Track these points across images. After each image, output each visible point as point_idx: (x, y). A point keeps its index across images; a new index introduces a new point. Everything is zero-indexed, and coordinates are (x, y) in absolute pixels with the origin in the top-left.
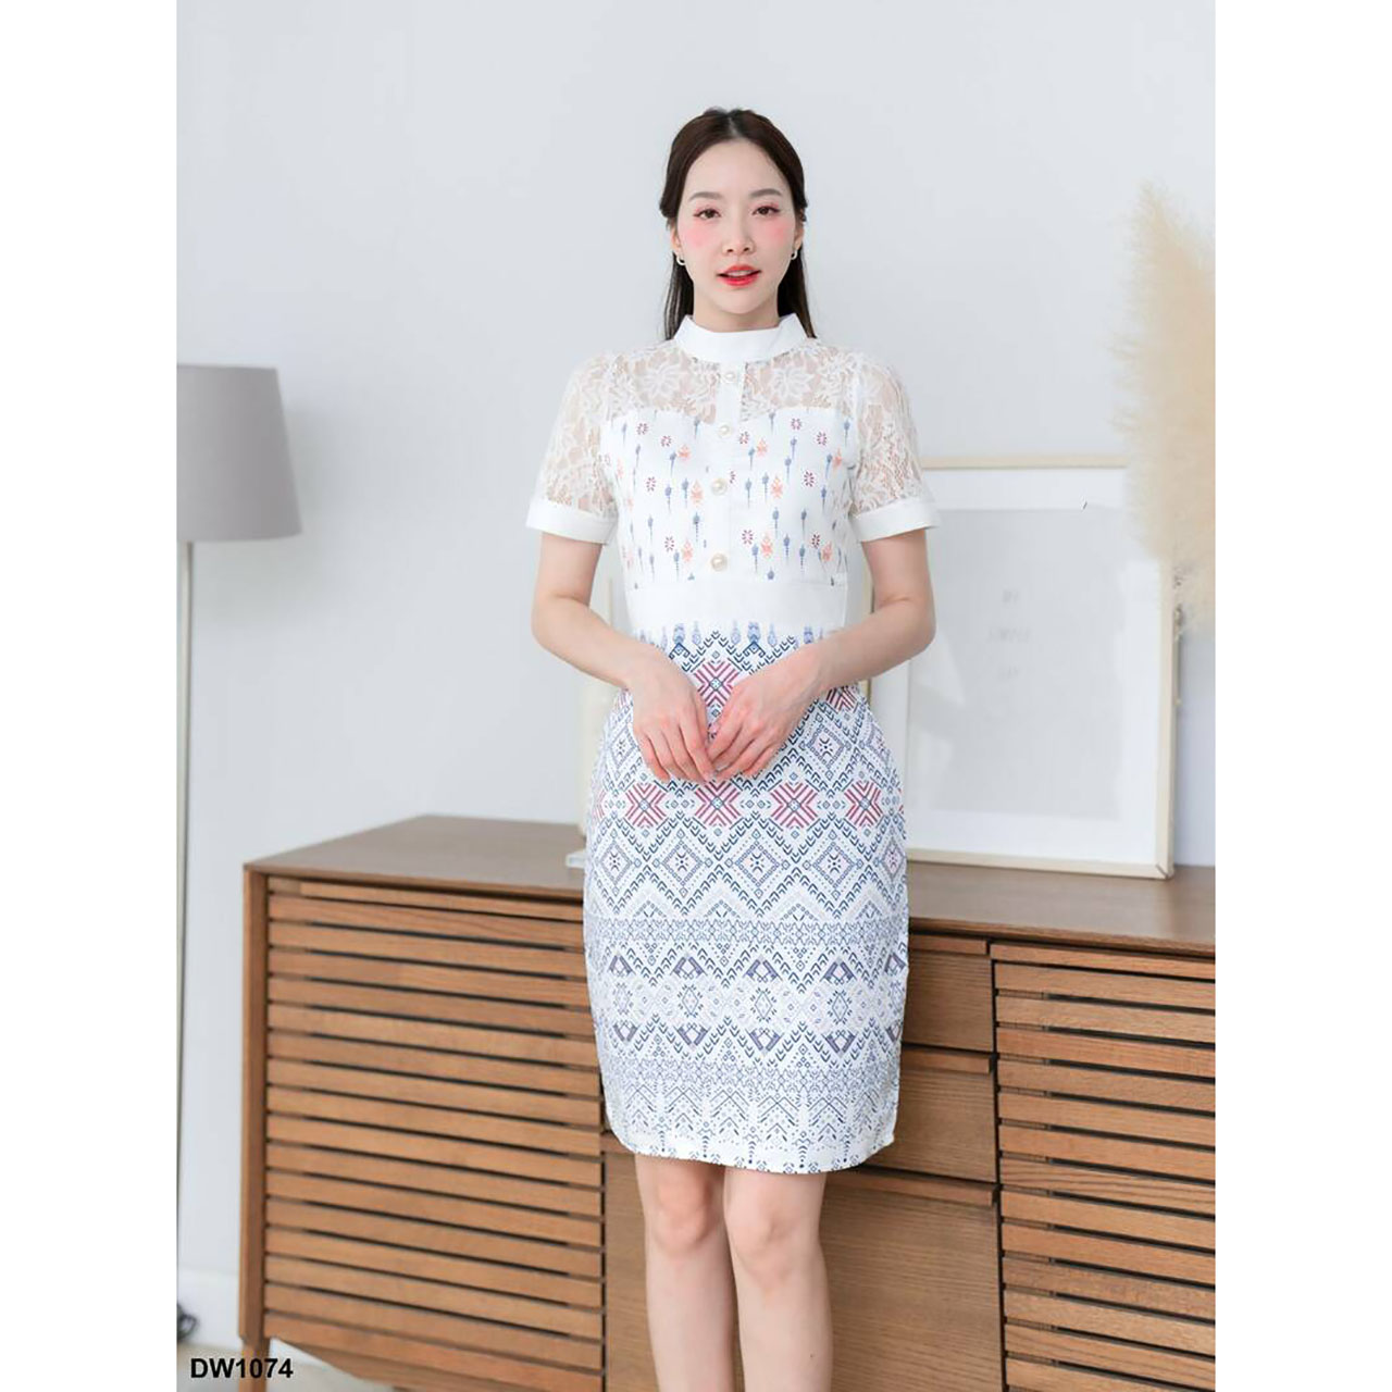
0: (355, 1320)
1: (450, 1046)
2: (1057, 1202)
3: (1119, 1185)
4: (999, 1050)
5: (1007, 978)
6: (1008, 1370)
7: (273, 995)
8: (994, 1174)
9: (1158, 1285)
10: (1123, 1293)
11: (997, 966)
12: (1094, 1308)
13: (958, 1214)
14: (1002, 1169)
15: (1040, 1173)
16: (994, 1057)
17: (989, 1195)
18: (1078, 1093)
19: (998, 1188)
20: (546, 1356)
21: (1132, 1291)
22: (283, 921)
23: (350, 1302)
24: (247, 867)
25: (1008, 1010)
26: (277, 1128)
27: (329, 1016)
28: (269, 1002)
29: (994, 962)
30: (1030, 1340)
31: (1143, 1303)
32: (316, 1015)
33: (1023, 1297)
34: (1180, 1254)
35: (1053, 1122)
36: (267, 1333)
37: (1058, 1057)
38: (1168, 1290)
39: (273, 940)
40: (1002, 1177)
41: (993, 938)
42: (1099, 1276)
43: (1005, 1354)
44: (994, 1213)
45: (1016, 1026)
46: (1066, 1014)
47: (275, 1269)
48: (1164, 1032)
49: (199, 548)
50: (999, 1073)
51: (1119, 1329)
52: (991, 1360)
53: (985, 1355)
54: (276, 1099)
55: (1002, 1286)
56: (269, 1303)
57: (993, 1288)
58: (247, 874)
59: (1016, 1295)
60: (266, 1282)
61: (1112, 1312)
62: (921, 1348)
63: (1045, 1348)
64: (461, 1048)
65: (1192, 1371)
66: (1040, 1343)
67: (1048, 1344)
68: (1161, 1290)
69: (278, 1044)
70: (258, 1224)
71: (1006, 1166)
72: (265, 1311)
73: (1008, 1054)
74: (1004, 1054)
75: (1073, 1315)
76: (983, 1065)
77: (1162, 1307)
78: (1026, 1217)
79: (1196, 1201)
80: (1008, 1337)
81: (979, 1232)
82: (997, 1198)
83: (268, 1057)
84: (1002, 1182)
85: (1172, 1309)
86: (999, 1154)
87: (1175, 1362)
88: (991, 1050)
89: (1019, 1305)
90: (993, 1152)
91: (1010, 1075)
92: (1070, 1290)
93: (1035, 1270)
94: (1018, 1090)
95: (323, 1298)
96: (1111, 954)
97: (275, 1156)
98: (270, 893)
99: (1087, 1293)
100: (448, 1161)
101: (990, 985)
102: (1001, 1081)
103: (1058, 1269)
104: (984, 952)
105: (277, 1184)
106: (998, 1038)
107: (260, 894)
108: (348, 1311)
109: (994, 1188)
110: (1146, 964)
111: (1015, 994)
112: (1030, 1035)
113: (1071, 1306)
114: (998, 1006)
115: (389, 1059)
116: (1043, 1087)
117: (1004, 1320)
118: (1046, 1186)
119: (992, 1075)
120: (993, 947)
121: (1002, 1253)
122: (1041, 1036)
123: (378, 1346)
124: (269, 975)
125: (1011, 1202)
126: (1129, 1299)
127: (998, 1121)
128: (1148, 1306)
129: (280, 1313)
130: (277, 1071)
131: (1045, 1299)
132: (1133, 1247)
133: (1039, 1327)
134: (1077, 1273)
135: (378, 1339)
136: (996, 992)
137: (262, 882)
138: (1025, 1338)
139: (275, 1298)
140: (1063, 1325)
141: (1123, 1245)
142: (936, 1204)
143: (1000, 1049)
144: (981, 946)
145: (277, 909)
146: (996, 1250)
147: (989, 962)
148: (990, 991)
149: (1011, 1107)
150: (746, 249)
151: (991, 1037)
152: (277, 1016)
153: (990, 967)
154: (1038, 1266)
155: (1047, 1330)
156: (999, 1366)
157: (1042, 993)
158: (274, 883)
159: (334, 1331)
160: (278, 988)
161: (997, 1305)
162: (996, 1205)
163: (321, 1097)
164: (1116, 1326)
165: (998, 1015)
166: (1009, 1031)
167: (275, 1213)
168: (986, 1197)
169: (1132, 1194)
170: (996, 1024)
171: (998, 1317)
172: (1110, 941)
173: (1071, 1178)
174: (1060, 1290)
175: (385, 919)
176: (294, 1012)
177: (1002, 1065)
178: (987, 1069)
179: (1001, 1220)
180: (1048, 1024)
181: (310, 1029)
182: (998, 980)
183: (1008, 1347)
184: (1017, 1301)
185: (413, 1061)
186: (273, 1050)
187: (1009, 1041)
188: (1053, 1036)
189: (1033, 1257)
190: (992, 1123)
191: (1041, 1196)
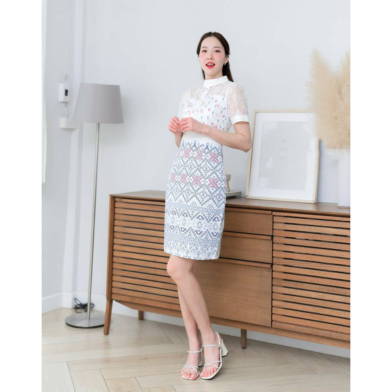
0: (131, 295)
1: (155, 235)
2: (284, 267)
3: (298, 263)
5: (276, 219)
6: (273, 303)
8: (272, 261)
9: (304, 284)
11: (274, 217)
12: (291, 289)
13: (264, 270)
14: (273, 260)
15: (281, 261)
18: (290, 244)
19: (272, 264)
20: (173, 302)
21: (299, 285)
22: (118, 208)
23: (131, 291)
25: (276, 226)
26: (115, 253)
27: (128, 229)
28: (114, 226)
33: (277, 287)
34: (310, 277)
35: (285, 250)
36: (112, 298)
37: (286, 236)
38: (307, 285)
39: (115, 212)
40: (273, 262)
41: (273, 210)
42: (292, 283)
43: (272, 299)
44: (271, 270)
45: (277, 230)
46: (288, 227)
47: (114, 284)
49: (101, 124)
50: (274, 240)
51: (296, 294)
52: (269, 301)
54: (115, 247)
55: (272, 285)
56: (113, 292)
57: (270, 286)
58: (111, 197)
60: (112, 287)
61: (295, 290)
62: (255, 299)
63: (281, 298)
64: (157, 235)
65: (311, 301)
66: (280, 297)
69: (116, 235)
70: (111, 275)
71: (274, 260)
72: (112, 293)
73: (276, 236)
75: (287, 291)
77: (306, 288)
78: (278, 270)
80: (273, 296)
81: (268, 274)
82: (272, 267)
83: (114, 238)
86: (273, 257)
87: (307, 300)
90: (271, 257)
91: (276, 240)
93: (280, 282)
94: (277, 243)
95: (125, 291)
97: (115, 260)
98: (115, 201)
99: (290, 286)
101: (272, 221)
102: (274, 242)
103: (284, 281)
104: (271, 213)
105: (115, 266)
107: (113, 201)
108: (130, 293)
111: (278, 223)
112: (280, 231)
113: (287, 289)
114: (274, 225)
115: (140, 238)
116: (282, 243)
117: (272, 292)
118: (283, 264)
119: (272, 240)
120: (273, 212)
121: (273, 278)
122: (283, 232)
123: (137, 301)
124: (114, 220)
125: (275, 267)
126: (299, 287)
127: (273, 250)
128: (302, 288)
129: (115, 294)
130: (116, 241)
131: (281, 288)
132: (300, 276)
133: (280, 293)
134: (288, 282)
135: (136, 299)
136: (273, 222)
137: (114, 199)
138: (277, 296)
139: (114, 290)
140: (285, 293)
141: (298, 276)
142: (259, 268)
143: (274, 235)
145: (117, 205)
146: (271, 278)
147: (272, 216)
148: (272, 222)
149: (276, 247)
150: (212, 59)
151: (272, 232)
152: (116, 229)
155: (282, 294)
156: (271, 302)
157: (283, 223)
158: (116, 199)
159: (128, 298)
160: (116, 223)
161: (271, 289)
163: (126, 247)
165: (274, 227)
167: (115, 272)
168: (270, 266)
170: (273, 229)
171: (271, 292)
173: (288, 262)
174: (285, 286)
175: (141, 207)
176: (120, 228)
177: (274, 238)
178: (271, 239)
179: (273, 271)
180: (284, 229)
181: (123, 232)
182: (274, 220)
183: (273, 298)
184: (275, 288)
185: (146, 239)
186: (115, 236)
187: (276, 233)
188: (285, 232)
189: (279, 279)
190: (271, 250)
191: (281, 266)
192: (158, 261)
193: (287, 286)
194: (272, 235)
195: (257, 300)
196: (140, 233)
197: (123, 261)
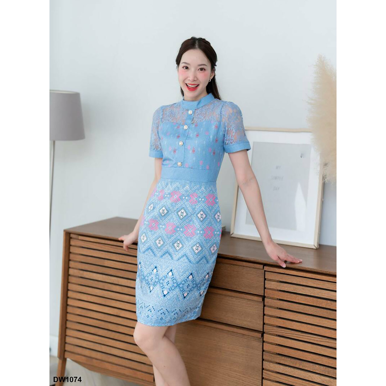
0: (88, 355)
1: (117, 283)
2: (279, 338)
3: (296, 334)
4: (265, 295)
5: (268, 276)
6: (263, 383)
7: (70, 266)
8: (262, 329)
9: (305, 363)
10: (296, 364)
11: (266, 272)
12: (287, 368)
13: (252, 339)
14: (264, 328)
15: (275, 330)
16: (264, 297)
17: (260, 335)
18: (286, 309)
19: (263, 333)
21: (298, 364)
22: (74, 246)
23: (88, 350)
24: (65, 231)
25: (268, 285)
26: (70, 302)
27: (85, 272)
28: (69, 268)
29: (265, 271)
30: (270, 375)
31: (301, 367)
32: (81, 272)
33: (268, 363)
34: (312, 355)
35: (279, 316)
36: (66, 357)
37: (281, 298)
38: (308, 364)
39: (71, 251)
40: (264, 330)
41: (265, 265)
42: (289, 359)
43: (263, 378)
44: (262, 340)
45: (270, 289)
46: (284, 287)
47: (68, 340)
48: (311, 294)
49: (57, 143)
50: (265, 302)
51: (294, 374)
52: (259, 380)
53: (257, 378)
54: (70, 294)
55: (263, 360)
56: (66, 349)
57: (260, 360)
58: (65, 232)
59: (266, 362)
60: (66, 343)
61: (292, 369)
62: (240, 375)
63: (274, 378)
64: (120, 284)
66: (272, 376)
67: (274, 376)
68: (306, 364)
69: (71, 279)
70: (64, 327)
71: (266, 327)
72: (65, 351)
73: (268, 297)
74: (267, 296)
75: (281, 369)
76: (260, 299)
77: (306, 369)
78: (270, 341)
79: (317, 341)
80: (264, 374)
81: (257, 344)
82: (262, 336)
83: (68, 282)
85: (309, 369)
86: (264, 324)
87: (309, 384)
88: (263, 295)
89: (266, 365)
90: (262, 323)
91: (268, 302)
92: (281, 362)
93: (272, 356)
94: (270, 307)
95: (81, 349)
96: (297, 272)
97: (69, 309)
98: (71, 238)
99: (286, 363)
100: (115, 314)
101: (264, 277)
102: (265, 304)
103: (278, 356)
104: (262, 268)
105: (70, 317)
106: (265, 292)
107: (68, 238)
108: (87, 353)
109: (262, 332)
110: (306, 275)
111: (270, 280)
112: (273, 292)
113: (282, 367)
114: (266, 283)
115: (100, 285)
116: (277, 306)
117: (263, 369)
118: (277, 333)
119: (263, 302)
120: (265, 267)
121: (263, 351)
122: (277, 292)
123: (95, 363)
124: (69, 260)
125: (266, 337)
126: (297, 366)
127: (264, 315)
128: (302, 368)
129: (68, 351)
130: (71, 286)
131: (274, 364)
132: (299, 352)
133: (273, 372)
134: (283, 358)
135: (94, 360)
136: (265, 279)
137: (69, 235)
138: (268, 374)
139: (68, 348)
140: (279, 372)
141: (296, 351)
142: (246, 336)
144: (261, 266)
145: (73, 242)
146: (262, 350)
147: (264, 271)
148: (263, 279)
149: (268, 311)
151: (263, 291)
152: (71, 272)
153: (264, 272)
154: (273, 355)
155: (275, 373)
156: (261, 381)
157: (278, 281)
158: (72, 236)
159: (83, 358)
160: (72, 264)
161: (261, 365)
162: (262, 337)
163: (83, 294)
164: (293, 373)
165: (265, 286)
166: (268, 290)
167: (69, 325)
169: (300, 337)
170: (265, 288)
171: (261, 368)
173: (283, 332)
174: (279, 362)
175: (101, 247)
176: (76, 271)
177: (266, 299)
178: (262, 300)
179: (264, 342)
180: (279, 289)
181: (80, 276)
182: (266, 276)
183: (264, 376)
184: (267, 364)
185: (107, 286)
186: (70, 281)
187: (268, 293)
188: (280, 292)
189: (272, 353)
190: (262, 315)
191: (275, 336)
192: (121, 315)
193: (282, 362)
195: (243, 377)
196: (100, 279)
197: (79, 311)
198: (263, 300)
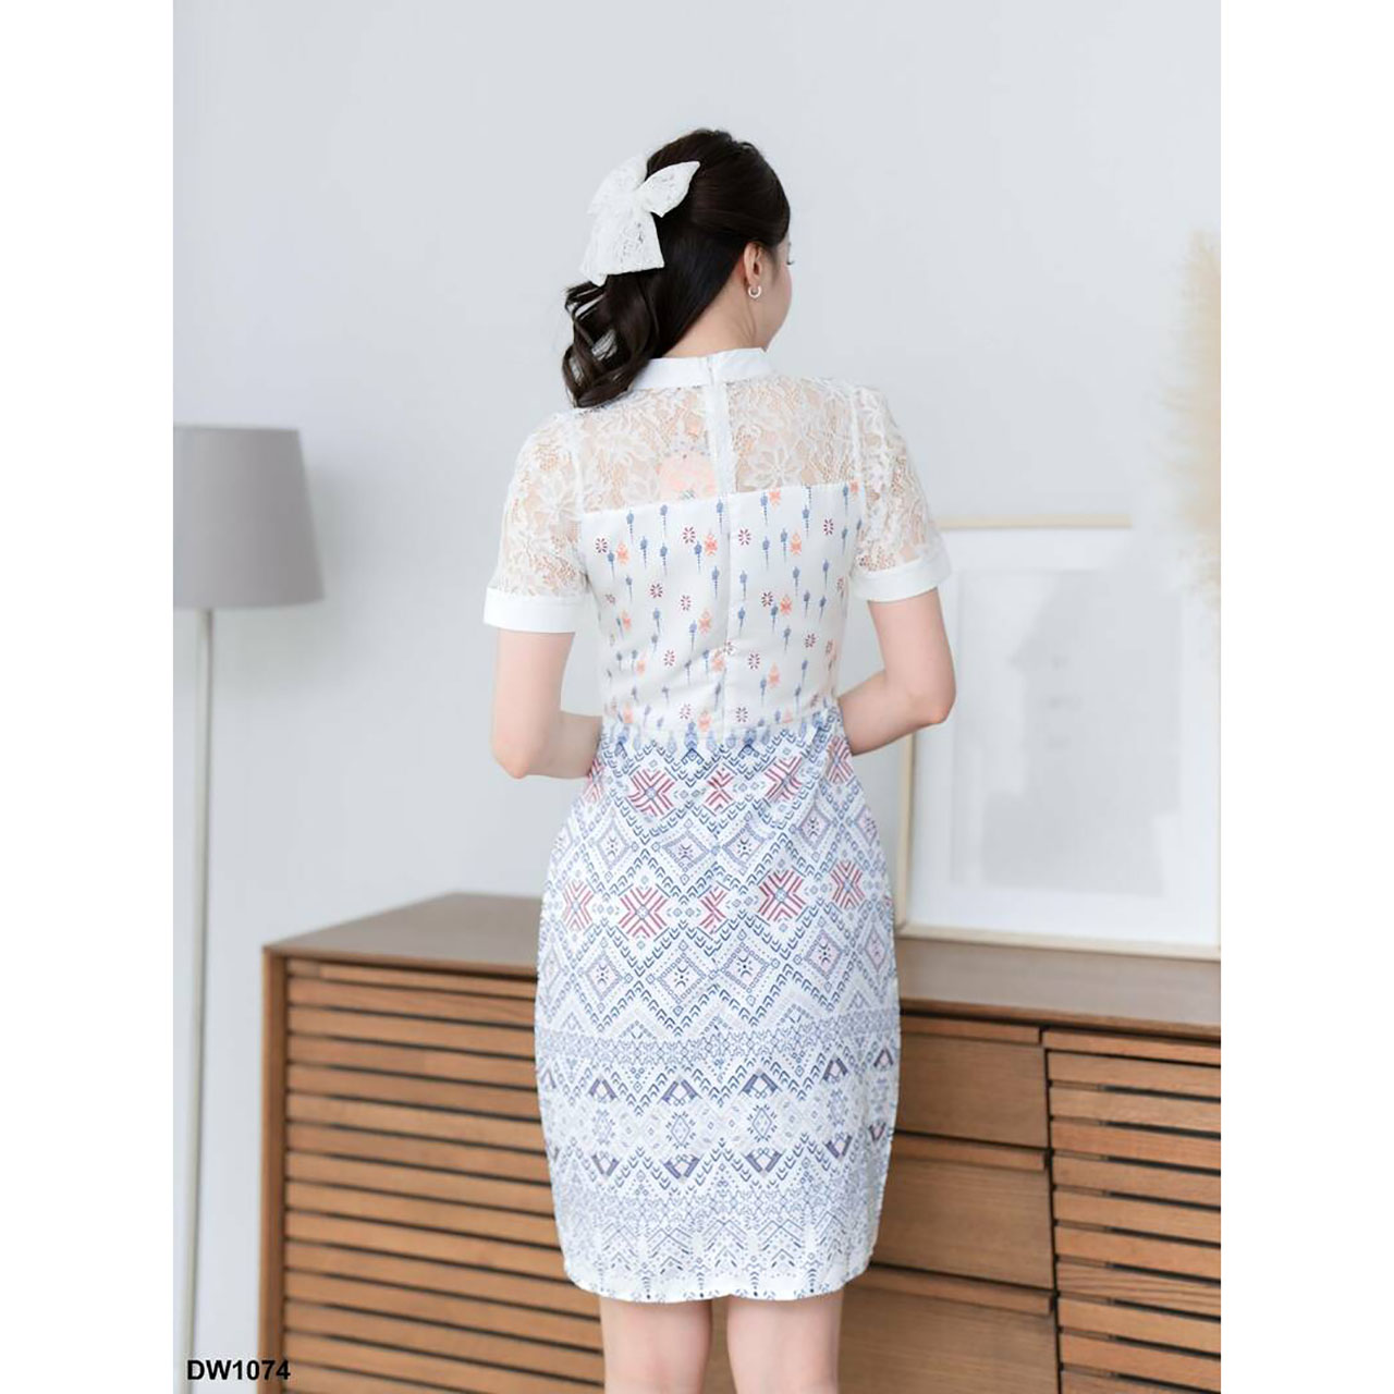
2: (1117, 1311)
5: (1061, 1068)
7: (292, 1084)
8: (1051, 1279)
11: (1051, 1056)
13: (1013, 1324)
14: (1060, 1275)
15: (1101, 1279)
16: (1049, 1154)
17: (1047, 1303)
18: (1139, 1192)
19: (1055, 1295)
22: (303, 1006)
24: (266, 949)
25: (1063, 1103)
26: (297, 1226)
27: (351, 1106)
28: (289, 1091)
29: (1047, 1051)
32: (336, 1105)
35: (1113, 1224)
37: (1114, 1153)
39: (293, 1025)
40: (1060, 1283)
41: (1045, 1025)
44: (1051, 1322)
45: (1071, 1120)
46: (1124, 1107)
50: (1054, 1171)
54: (294, 1193)
69: (299, 1136)
71: (1061, 1270)
73: (1062, 1150)
74: (1058, 1150)
76: (1037, 1162)
78: (1085, 1326)
81: (1036, 1343)
82: (1054, 1306)
83: (287, 1149)
84: (1060, 1288)
86: (1056, 1258)
90: (1048, 1256)
91: (1065, 1173)
93: (1096, 1386)
94: (1075, 1189)
96: (1172, 1043)
97: (295, 1256)
101: (1043, 1075)
102: (1058, 1179)
103: (1121, 1384)
104: (1036, 1040)
106: (1052, 1132)
107: (279, 976)
109: (1050, 1294)
111: (1070, 1085)
112: (1085, 1129)
114: (1052, 1098)
116: (1098, 1186)
118: (1106, 1293)
119: (1047, 1171)
120: (1046, 1035)
121: (1060, 1367)
122: (1098, 1131)
124: (288, 1062)
125: (1068, 1310)
127: (1054, 1222)
130: (296, 1165)
132: (1202, 1361)
134: (1140, 1389)
136: (1049, 1083)
137: (282, 966)
142: (991, 1311)
143: (1055, 1145)
144: (1033, 1033)
145: (297, 993)
146: (1054, 1363)
147: (1042, 1051)
148: (1043, 1082)
149: (1067, 1207)
151: (1046, 1131)
152: (296, 1106)
153: (1043, 1056)
154: (1100, 1382)
157: (1096, 1085)
158: (292, 966)
160: (298, 1076)
162: (1053, 1313)
163: (344, 1192)
165: (1052, 1106)
166: (1063, 1126)
168: (1043, 1304)
169: (1199, 1304)
170: (1050, 1118)
172: (1171, 1029)
173: (1133, 1285)
176: (314, 1102)
177: (1058, 1162)
178: (1042, 1166)
179: (1059, 1330)
180: (1106, 1117)
181: (331, 1120)
182: (1051, 1070)
186: (291, 1142)
187: (1063, 1136)
188: (1111, 1131)
189: (1094, 1372)
190: (1047, 1224)
191: (1102, 1304)
194: (1045, 1145)
196: (407, 1129)
198: (1048, 1164)
